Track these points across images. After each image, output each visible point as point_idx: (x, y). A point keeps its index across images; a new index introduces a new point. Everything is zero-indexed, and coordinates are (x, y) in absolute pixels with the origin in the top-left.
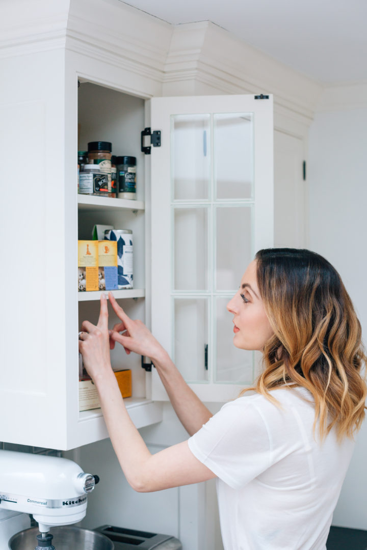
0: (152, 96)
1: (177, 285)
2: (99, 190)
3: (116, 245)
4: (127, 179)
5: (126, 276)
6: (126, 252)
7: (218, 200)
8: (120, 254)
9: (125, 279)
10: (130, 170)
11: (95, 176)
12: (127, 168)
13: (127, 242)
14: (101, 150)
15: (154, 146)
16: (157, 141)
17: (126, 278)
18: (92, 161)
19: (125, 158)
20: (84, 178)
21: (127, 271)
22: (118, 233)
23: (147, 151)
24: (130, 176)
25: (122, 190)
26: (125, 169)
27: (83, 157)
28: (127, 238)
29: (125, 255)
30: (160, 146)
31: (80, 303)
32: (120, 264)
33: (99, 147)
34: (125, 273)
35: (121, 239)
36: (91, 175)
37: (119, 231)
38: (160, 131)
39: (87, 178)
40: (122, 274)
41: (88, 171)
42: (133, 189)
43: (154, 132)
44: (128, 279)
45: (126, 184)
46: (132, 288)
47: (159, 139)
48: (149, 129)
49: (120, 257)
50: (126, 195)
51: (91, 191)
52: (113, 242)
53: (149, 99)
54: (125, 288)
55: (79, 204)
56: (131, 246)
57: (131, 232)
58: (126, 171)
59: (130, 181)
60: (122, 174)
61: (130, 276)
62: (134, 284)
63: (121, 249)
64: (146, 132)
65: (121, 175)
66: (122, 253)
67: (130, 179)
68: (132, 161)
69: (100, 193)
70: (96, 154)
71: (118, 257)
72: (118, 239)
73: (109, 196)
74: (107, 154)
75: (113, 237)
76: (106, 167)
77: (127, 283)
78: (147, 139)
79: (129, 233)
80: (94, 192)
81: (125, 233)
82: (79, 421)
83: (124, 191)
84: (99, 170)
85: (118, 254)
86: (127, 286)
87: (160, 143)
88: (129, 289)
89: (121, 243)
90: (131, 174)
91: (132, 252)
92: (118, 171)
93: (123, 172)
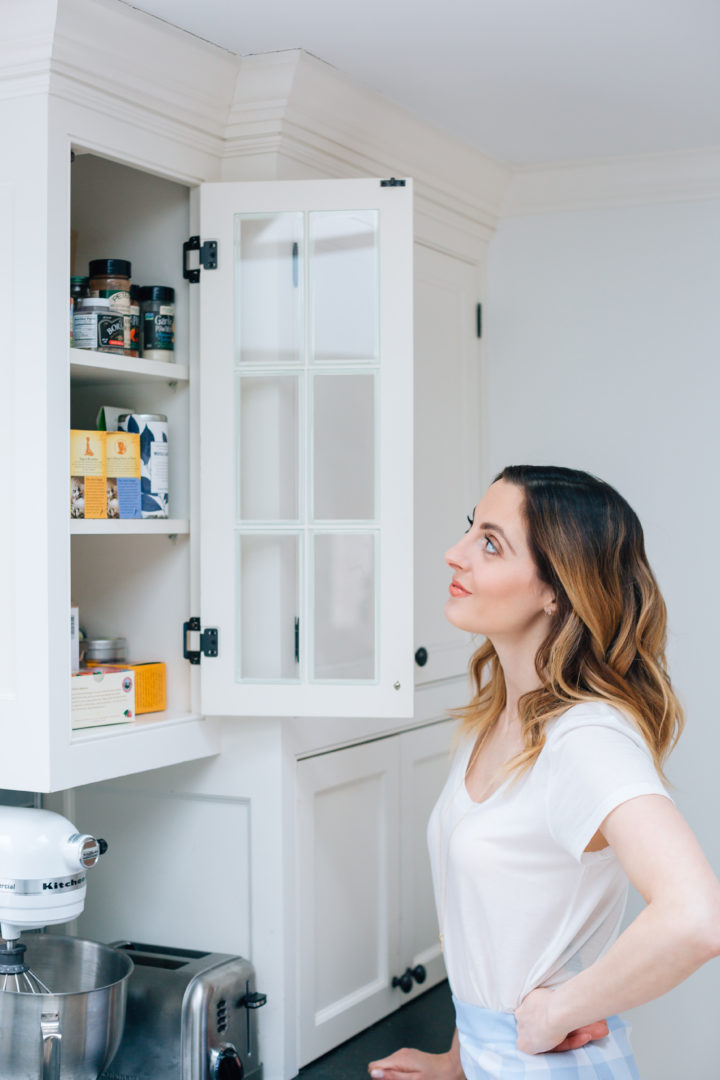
0: (203, 181)
1: (244, 513)
2: (108, 343)
3: (138, 440)
4: (159, 327)
5: (156, 495)
6: (156, 453)
7: (317, 362)
8: (144, 455)
9: (154, 501)
10: (164, 310)
11: (100, 317)
12: (159, 309)
13: (158, 437)
14: (111, 273)
15: (206, 268)
16: (211, 260)
17: (157, 499)
18: (97, 292)
19: (155, 290)
20: (82, 322)
21: (158, 486)
22: (143, 420)
23: (192, 277)
24: (163, 322)
25: (149, 346)
26: (155, 309)
27: (80, 286)
28: (157, 429)
29: (153, 459)
30: (215, 268)
31: (74, 538)
32: (146, 474)
33: (109, 268)
34: (153, 491)
35: (147, 430)
36: (94, 316)
37: (143, 416)
38: (215, 243)
39: (87, 321)
40: (149, 492)
41: (89, 310)
42: (168, 344)
43: (205, 243)
44: (159, 500)
45: (157, 335)
46: (166, 518)
47: (214, 255)
48: (197, 238)
49: (146, 463)
50: (157, 355)
51: (94, 344)
52: (133, 435)
53: (197, 186)
54: (156, 517)
55: (73, 367)
56: (165, 444)
57: (164, 419)
58: (157, 313)
59: (163, 330)
60: (149, 317)
61: (163, 496)
62: (170, 510)
63: (146, 447)
64: (192, 244)
65: (147, 319)
66: (149, 455)
67: (163, 326)
68: (168, 296)
69: (110, 348)
70: (103, 280)
71: (142, 462)
72: (141, 430)
73: (126, 354)
74: (123, 282)
75: (133, 427)
76: (120, 304)
77: (158, 508)
78: (194, 255)
79: (161, 421)
80: (99, 346)
81: (154, 420)
82: (72, 743)
83: (153, 348)
84: (108, 309)
85: (142, 457)
86: (158, 513)
87: (216, 262)
88: (162, 518)
89: (147, 438)
90: (165, 317)
91: (167, 455)
92: (143, 312)
93: (152, 314)
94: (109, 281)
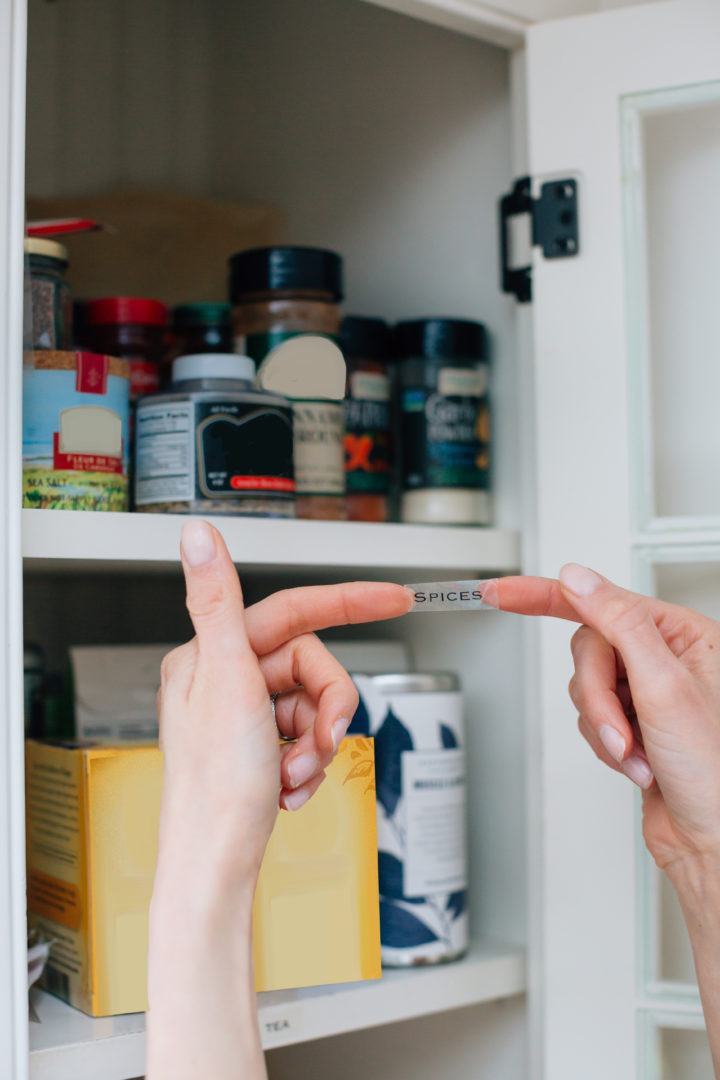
0: (529, 22)
2: (234, 487)
3: (370, 754)
4: (440, 427)
5: (419, 900)
6: (418, 785)
8: (387, 794)
9: (415, 918)
10: (451, 381)
11: (204, 410)
12: (436, 378)
13: (425, 736)
14: (283, 287)
15: (549, 255)
16: (560, 230)
17: (419, 911)
18: (240, 343)
19: (430, 327)
21: (427, 876)
22: (382, 694)
23: (518, 284)
24: (450, 413)
25: (414, 479)
26: (429, 378)
27: (218, 329)
28: (424, 715)
29: (412, 801)
30: (574, 252)
32: (393, 847)
33: (277, 272)
34: (411, 888)
35: (392, 722)
36: (189, 407)
37: (384, 682)
38: (572, 183)
39: (167, 424)
40: (400, 894)
41: (181, 389)
42: (474, 471)
43: (546, 187)
44: (430, 916)
45: (434, 452)
46: (460, 957)
47: (568, 217)
48: (524, 183)
49: (390, 811)
50: (437, 504)
51: (185, 491)
52: (360, 737)
53: (520, 43)
54: (420, 964)
56: (451, 755)
57: (452, 683)
58: (430, 391)
59: (449, 434)
60: (413, 404)
61: (441, 901)
62: (473, 933)
63: (391, 769)
64: (516, 198)
65: (408, 408)
66: (398, 791)
67: (451, 425)
68: (468, 343)
69: (241, 499)
71: (379, 810)
72: (379, 722)
74: (319, 309)
77: (428, 936)
78: (522, 225)
79: (440, 689)
80: (200, 495)
81: (414, 689)
83: (426, 484)
84: (248, 386)
85: (380, 797)
86: (430, 951)
87: (574, 236)
88: (444, 961)
89: (392, 741)
90: (455, 399)
92: (398, 391)
93: (419, 395)
94: (275, 307)
